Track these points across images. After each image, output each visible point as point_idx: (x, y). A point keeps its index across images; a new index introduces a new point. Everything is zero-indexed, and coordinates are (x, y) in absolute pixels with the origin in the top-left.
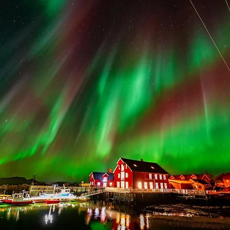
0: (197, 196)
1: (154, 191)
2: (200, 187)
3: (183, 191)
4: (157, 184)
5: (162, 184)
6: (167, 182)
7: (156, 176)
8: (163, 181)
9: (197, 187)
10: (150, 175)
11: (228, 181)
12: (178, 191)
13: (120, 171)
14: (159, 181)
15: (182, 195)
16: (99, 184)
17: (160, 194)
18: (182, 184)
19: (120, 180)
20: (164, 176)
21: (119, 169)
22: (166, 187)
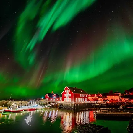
0: (101, 104)
1: (83, 102)
2: (101, 100)
3: (96, 102)
4: (83, 99)
5: (85, 99)
6: (87, 98)
7: (83, 95)
8: (86, 98)
9: (100, 100)
10: (81, 95)
11: (109, 97)
12: (93, 102)
13: (66, 93)
14: (84, 98)
15: (95, 104)
16: (51, 99)
17: (85, 104)
18: (94, 99)
19: (66, 97)
20: (86, 95)
21: (65, 92)
22: (87, 100)
